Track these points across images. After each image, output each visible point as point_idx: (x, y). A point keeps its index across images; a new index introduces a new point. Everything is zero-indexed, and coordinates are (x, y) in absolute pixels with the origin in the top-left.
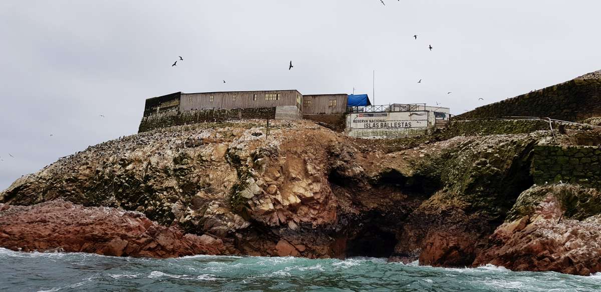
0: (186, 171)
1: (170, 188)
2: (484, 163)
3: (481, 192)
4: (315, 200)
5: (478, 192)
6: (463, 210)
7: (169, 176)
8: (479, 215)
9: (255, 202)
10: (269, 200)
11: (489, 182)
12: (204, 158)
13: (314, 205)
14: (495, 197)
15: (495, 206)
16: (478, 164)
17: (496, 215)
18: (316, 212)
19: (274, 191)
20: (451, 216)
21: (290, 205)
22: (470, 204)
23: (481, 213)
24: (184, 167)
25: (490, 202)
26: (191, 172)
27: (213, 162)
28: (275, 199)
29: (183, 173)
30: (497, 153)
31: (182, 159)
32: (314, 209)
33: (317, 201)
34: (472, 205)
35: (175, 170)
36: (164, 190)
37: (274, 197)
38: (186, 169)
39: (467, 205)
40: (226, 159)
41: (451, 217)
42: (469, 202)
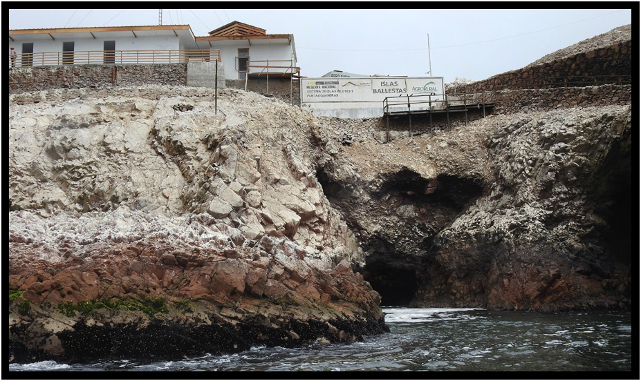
0: (81, 170)
1: (53, 203)
2: (564, 151)
3: (565, 193)
4: (316, 217)
5: (559, 193)
6: (542, 221)
7: (44, 181)
8: (566, 228)
9: (236, 220)
10: (253, 217)
11: (575, 178)
12: (112, 147)
13: (316, 226)
14: (583, 200)
15: (585, 212)
16: (557, 152)
17: (589, 226)
18: (320, 237)
19: (259, 201)
20: (528, 231)
21: (286, 226)
22: (551, 212)
23: (568, 226)
24: (76, 163)
25: (578, 208)
26: (90, 172)
27: (130, 154)
28: (262, 214)
29: (76, 175)
30: (580, 134)
31: (67, 151)
32: (317, 232)
33: (320, 218)
34: (554, 213)
35: (57, 170)
36: (40, 208)
37: (259, 211)
38: (78, 168)
39: (546, 215)
40: (155, 148)
41: (528, 233)
42: (548, 209)
